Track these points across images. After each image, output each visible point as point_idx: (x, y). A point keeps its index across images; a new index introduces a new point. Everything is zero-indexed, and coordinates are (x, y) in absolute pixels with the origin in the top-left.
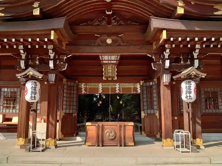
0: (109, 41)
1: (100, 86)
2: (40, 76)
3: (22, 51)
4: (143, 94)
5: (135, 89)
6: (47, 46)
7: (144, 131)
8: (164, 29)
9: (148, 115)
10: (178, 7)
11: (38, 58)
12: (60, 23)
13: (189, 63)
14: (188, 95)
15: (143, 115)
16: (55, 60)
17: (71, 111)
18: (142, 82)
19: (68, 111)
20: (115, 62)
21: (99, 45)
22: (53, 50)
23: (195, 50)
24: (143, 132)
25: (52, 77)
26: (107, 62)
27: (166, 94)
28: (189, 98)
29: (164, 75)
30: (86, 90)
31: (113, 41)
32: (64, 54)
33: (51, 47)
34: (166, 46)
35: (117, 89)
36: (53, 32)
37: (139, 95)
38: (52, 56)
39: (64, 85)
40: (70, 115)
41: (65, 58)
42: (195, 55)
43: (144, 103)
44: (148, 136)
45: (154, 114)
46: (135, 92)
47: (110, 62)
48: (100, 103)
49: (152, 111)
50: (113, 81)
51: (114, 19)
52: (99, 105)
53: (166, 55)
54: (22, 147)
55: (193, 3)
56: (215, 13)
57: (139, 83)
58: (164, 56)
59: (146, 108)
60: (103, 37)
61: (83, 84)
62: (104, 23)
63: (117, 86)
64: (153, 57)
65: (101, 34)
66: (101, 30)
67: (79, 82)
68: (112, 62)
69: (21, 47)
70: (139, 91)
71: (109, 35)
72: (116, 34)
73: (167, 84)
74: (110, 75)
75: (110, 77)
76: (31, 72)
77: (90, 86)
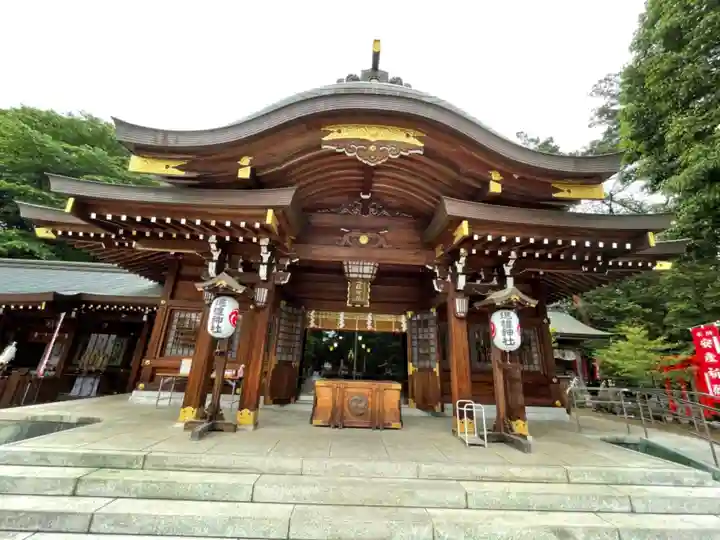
0: (364, 240)
1: (342, 316)
2: (240, 290)
3: (213, 247)
4: (411, 334)
5: (399, 325)
6: (258, 240)
7: (413, 397)
8: (465, 219)
9: (421, 369)
10: (491, 182)
11: (241, 260)
12: (285, 197)
13: (495, 282)
14: (508, 337)
15: (411, 369)
16: (270, 265)
17: (290, 358)
18: (410, 314)
19: (284, 358)
20: (370, 276)
21: (347, 246)
22: (270, 248)
23: (507, 261)
24: (410, 400)
25: (262, 295)
26: (355, 276)
28: (508, 343)
29: (457, 300)
30: (316, 322)
32: (287, 257)
33: (265, 242)
34: (462, 251)
35: (369, 323)
36: (270, 212)
38: (266, 257)
39: (282, 310)
40: (288, 363)
41: (288, 263)
42: (507, 270)
43: (413, 350)
44: (418, 407)
45: (431, 369)
46: (397, 330)
47: (360, 276)
48: (336, 345)
49: (427, 364)
50: (363, 310)
51: (374, 207)
52: (331, 349)
53: (460, 267)
54: (189, 426)
55: (516, 177)
56: (555, 195)
57: (406, 314)
58: (455, 269)
59: (416, 358)
61: (313, 312)
62: (357, 211)
63: (369, 317)
64: (437, 271)
65: (351, 228)
66: (351, 222)
67: (306, 308)
68: (365, 276)
69: (213, 239)
70: (404, 329)
71: (364, 231)
72: (376, 230)
73: (463, 315)
74: (358, 299)
75: (358, 303)
76: (224, 281)
77: (323, 316)
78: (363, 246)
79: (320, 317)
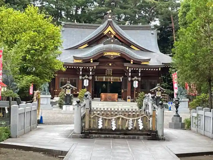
0: (110, 64)
1: (104, 77)
2: (90, 78)
4: (123, 82)
5: (120, 79)
9: (125, 91)
10: (131, 62)
15: (122, 91)
21: (107, 66)
24: (122, 98)
27: (129, 85)
28: (135, 86)
29: (129, 78)
31: (112, 64)
35: (112, 79)
37: (121, 82)
38: (91, 70)
43: (123, 86)
46: (119, 81)
50: (110, 76)
56: (141, 64)
57: (122, 77)
59: (124, 88)
60: (108, 63)
61: (96, 76)
70: (121, 81)
71: (110, 62)
72: (113, 62)
73: (130, 81)
74: (109, 73)
75: (109, 74)
77: (99, 77)
78: (110, 66)
79: (98, 78)
